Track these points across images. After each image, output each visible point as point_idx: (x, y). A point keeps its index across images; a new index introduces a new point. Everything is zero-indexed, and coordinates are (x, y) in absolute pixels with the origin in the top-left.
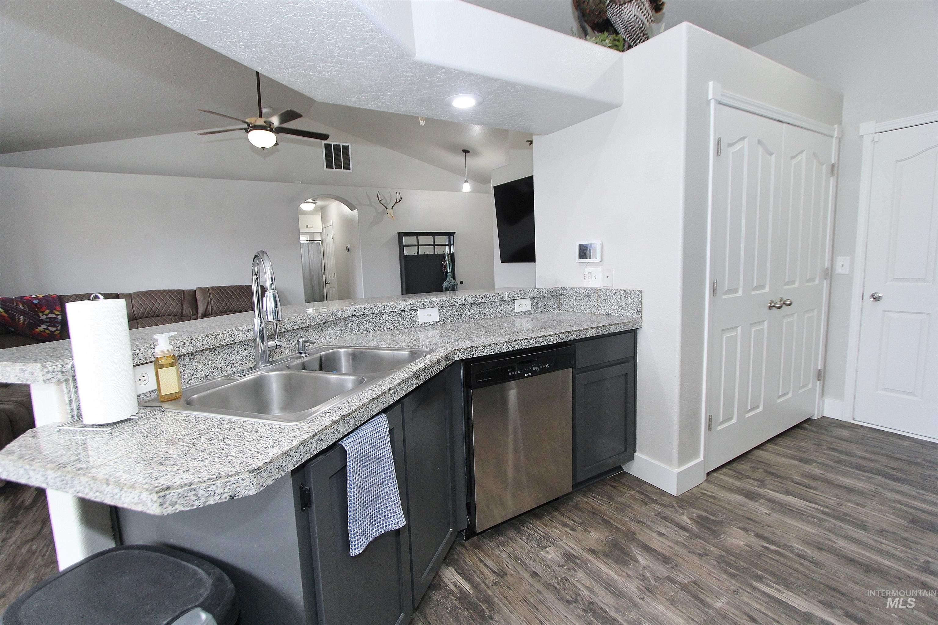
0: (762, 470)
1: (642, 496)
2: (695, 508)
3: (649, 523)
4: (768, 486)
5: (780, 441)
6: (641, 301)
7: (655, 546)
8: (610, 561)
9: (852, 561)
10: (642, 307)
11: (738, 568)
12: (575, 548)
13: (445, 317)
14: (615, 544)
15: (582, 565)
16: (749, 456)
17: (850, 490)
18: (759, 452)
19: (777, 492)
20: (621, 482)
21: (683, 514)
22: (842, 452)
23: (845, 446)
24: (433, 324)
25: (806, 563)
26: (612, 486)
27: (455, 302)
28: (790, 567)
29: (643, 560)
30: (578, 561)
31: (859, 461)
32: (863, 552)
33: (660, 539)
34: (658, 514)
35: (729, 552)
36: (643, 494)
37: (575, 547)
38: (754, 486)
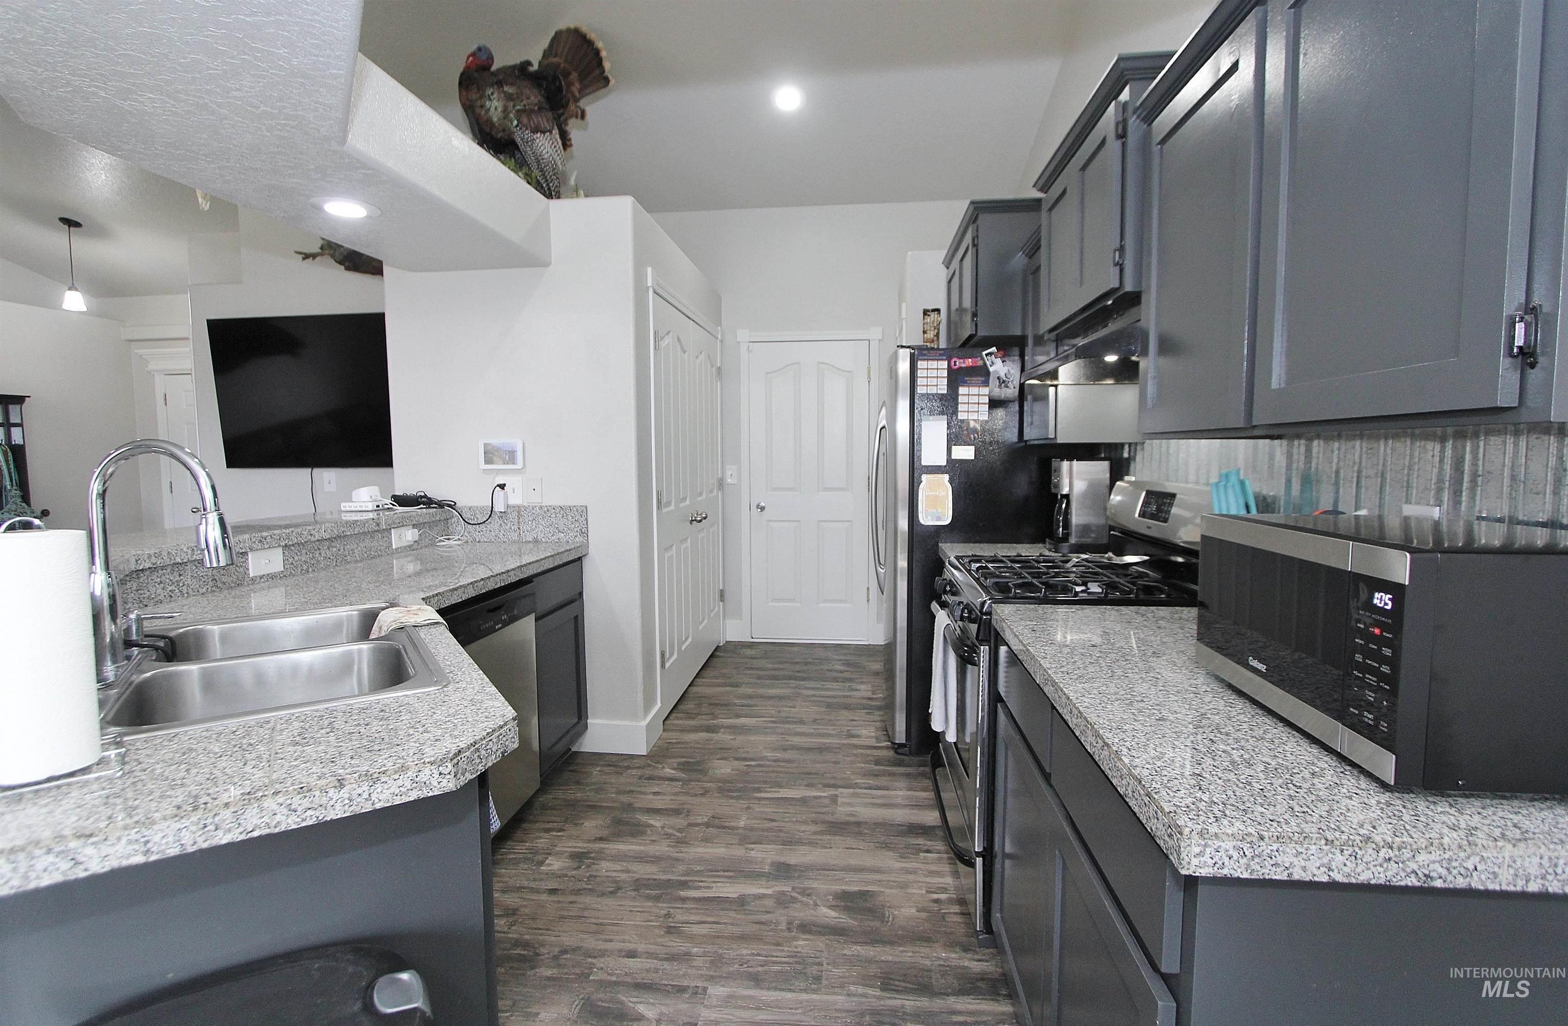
0: (706, 705)
1: (613, 768)
2: (670, 758)
3: (638, 789)
4: (720, 716)
5: (705, 673)
6: (586, 519)
7: (659, 806)
8: (624, 839)
9: (809, 749)
10: (587, 528)
11: (739, 790)
12: (581, 846)
13: (292, 564)
14: (618, 822)
15: (600, 856)
16: (686, 695)
17: (780, 698)
18: (694, 689)
19: (730, 718)
20: (578, 764)
21: (663, 768)
22: (758, 669)
23: (756, 663)
24: (272, 577)
25: (782, 764)
26: (571, 771)
27: (311, 535)
28: (773, 772)
29: (657, 822)
30: (592, 855)
31: (773, 673)
32: (810, 740)
33: (659, 797)
34: (640, 778)
35: (725, 781)
36: (610, 765)
37: (578, 845)
38: (709, 720)
